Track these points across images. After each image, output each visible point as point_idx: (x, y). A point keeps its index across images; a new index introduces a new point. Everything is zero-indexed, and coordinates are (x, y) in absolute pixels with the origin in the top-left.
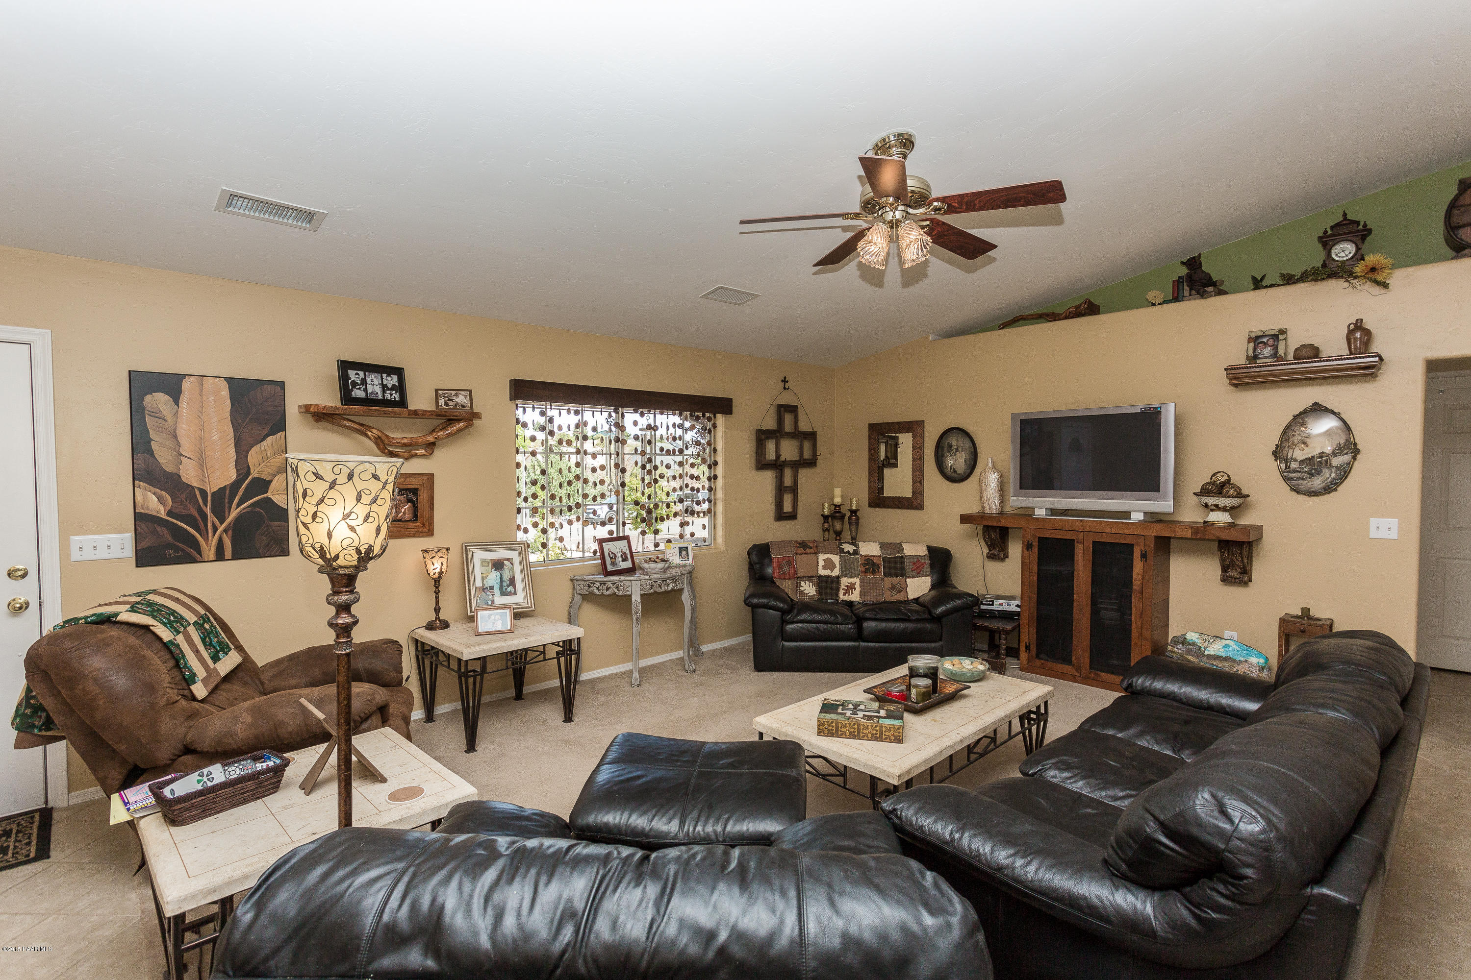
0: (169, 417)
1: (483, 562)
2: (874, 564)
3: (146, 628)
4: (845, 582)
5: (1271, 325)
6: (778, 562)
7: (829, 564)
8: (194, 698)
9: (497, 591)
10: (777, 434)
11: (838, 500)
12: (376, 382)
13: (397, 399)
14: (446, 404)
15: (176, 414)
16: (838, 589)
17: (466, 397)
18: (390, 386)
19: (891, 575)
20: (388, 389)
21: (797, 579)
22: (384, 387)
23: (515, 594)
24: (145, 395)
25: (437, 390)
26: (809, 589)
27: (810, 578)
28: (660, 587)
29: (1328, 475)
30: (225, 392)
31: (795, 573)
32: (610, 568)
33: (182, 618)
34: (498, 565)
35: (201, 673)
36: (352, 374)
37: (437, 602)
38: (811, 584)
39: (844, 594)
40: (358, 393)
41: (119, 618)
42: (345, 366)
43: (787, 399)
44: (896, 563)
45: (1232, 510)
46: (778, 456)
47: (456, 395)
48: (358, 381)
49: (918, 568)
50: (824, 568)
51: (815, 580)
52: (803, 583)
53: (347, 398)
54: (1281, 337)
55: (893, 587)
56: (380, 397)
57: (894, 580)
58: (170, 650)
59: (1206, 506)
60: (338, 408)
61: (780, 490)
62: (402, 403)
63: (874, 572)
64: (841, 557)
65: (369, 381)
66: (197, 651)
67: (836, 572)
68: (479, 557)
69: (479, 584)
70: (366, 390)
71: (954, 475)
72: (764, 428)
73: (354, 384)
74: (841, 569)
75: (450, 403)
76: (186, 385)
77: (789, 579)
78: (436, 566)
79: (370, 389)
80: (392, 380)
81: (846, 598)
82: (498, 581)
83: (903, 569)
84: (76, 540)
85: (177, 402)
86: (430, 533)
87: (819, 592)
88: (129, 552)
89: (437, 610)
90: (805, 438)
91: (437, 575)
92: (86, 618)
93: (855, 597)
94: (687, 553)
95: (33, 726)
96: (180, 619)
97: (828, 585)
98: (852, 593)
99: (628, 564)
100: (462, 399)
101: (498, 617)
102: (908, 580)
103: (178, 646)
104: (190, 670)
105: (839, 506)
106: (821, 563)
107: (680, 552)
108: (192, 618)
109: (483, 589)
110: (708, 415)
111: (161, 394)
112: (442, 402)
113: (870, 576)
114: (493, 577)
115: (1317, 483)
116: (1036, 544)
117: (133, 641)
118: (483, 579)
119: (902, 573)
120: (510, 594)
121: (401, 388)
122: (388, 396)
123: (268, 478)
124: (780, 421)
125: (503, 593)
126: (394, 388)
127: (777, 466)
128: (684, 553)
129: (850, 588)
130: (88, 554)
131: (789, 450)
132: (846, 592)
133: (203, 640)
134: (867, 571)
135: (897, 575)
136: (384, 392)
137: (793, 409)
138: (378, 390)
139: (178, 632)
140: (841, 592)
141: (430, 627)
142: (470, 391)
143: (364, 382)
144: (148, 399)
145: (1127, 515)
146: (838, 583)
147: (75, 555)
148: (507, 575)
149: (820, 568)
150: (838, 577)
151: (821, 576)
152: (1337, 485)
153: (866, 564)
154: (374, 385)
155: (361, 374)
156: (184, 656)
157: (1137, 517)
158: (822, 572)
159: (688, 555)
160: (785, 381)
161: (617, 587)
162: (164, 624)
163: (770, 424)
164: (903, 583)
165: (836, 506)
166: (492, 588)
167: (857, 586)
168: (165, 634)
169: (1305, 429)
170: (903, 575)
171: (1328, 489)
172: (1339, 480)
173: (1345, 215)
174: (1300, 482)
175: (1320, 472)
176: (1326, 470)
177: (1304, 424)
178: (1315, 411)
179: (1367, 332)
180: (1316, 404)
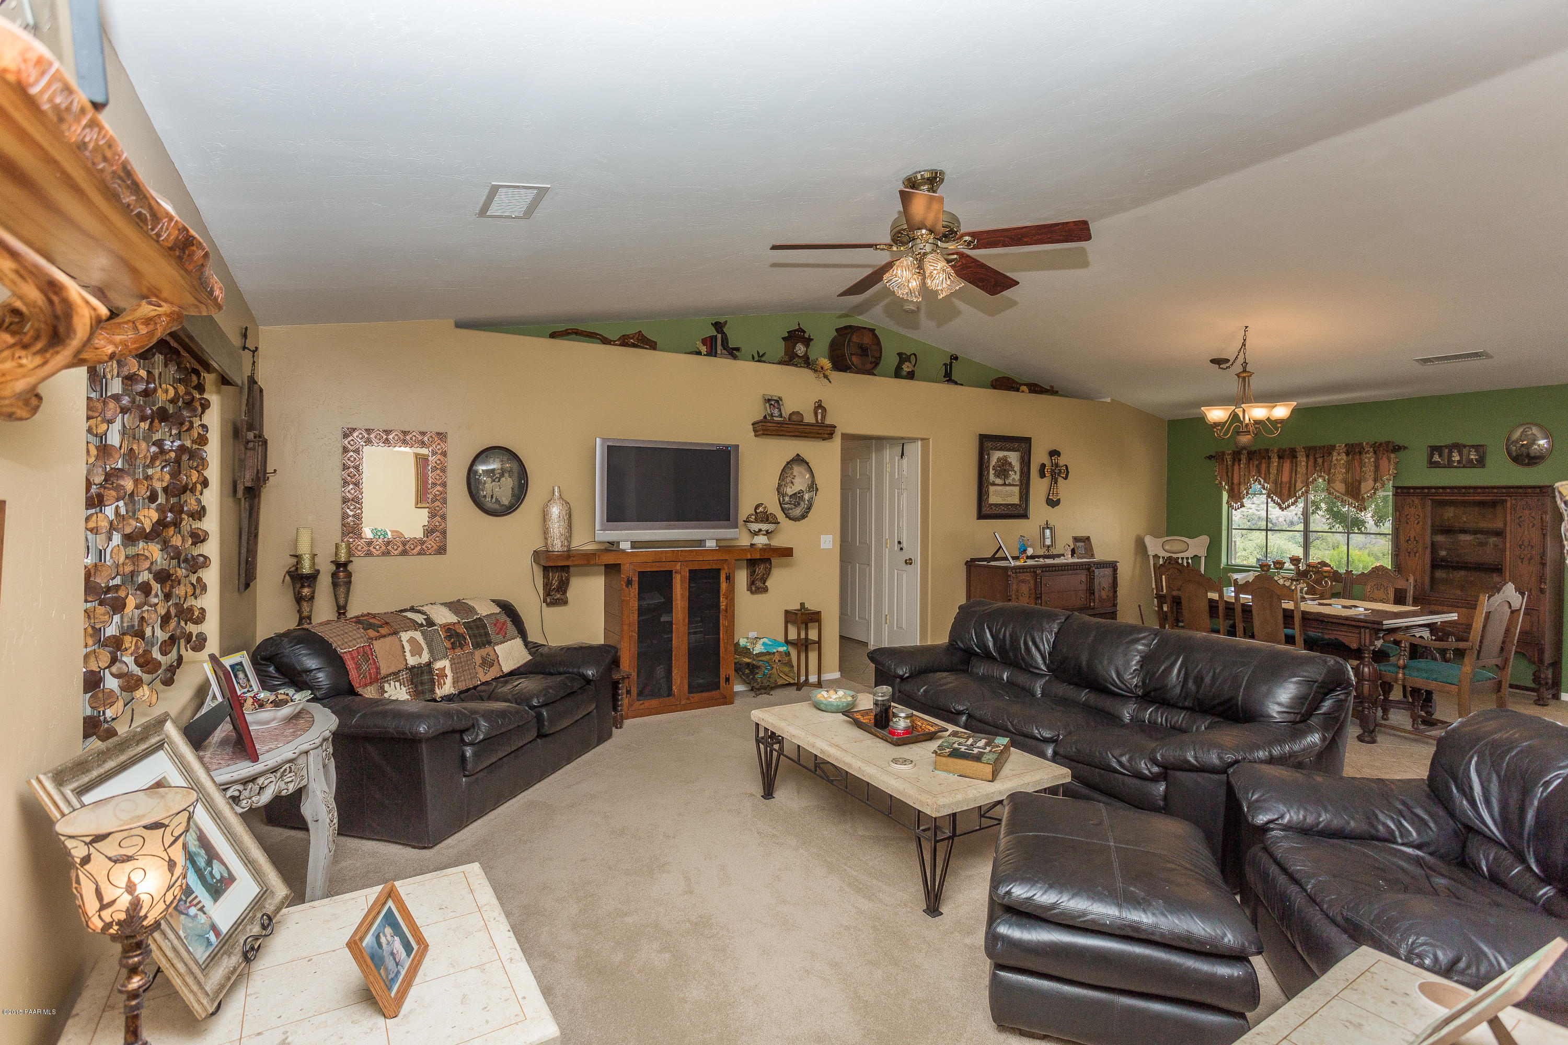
2: (458, 635)
4: (436, 668)
6: (353, 659)
7: (415, 646)
11: (303, 548)
16: (432, 681)
19: (478, 646)
21: (380, 680)
26: (398, 692)
27: (396, 675)
29: (804, 505)
31: (377, 671)
38: (397, 684)
39: (439, 687)
44: (478, 628)
45: (768, 534)
49: (501, 629)
50: (411, 653)
51: (404, 675)
52: (389, 685)
54: (781, 403)
55: (485, 661)
57: (484, 651)
59: (751, 531)
63: (460, 646)
64: (425, 632)
67: (425, 657)
71: (497, 506)
74: (429, 650)
81: (442, 691)
83: (487, 634)
87: (412, 692)
93: (451, 686)
94: (246, 676)
97: (418, 680)
98: (445, 684)
102: (496, 648)
106: (407, 648)
113: (459, 652)
115: (797, 512)
116: (636, 579)
119: (488, 640)
129: (442, 676)
132: (439, 683)
134: (453, 646)
135: (484, 645)
140: (436, 684)
145: (701, 542)
146: (431, 671)
149: (406, 655)
150: (429, 664)
151: (413, 667)
152: (808, 513)
153: (451, 637)
157: (711, 544)
158: (409, 661)
159: (248, 680)
164: (492, 653)
167: (448, 671)
169: (792, 474)
170: (489, 643)
171: (804, 516)
172: (809, 508)
173: (799, 324)
174: (790, 511)
175: (799, 504)
176: (802, 503)
177: (792, 469)
178: (798, 460)
179: (824, 410)
180: (798, 455)
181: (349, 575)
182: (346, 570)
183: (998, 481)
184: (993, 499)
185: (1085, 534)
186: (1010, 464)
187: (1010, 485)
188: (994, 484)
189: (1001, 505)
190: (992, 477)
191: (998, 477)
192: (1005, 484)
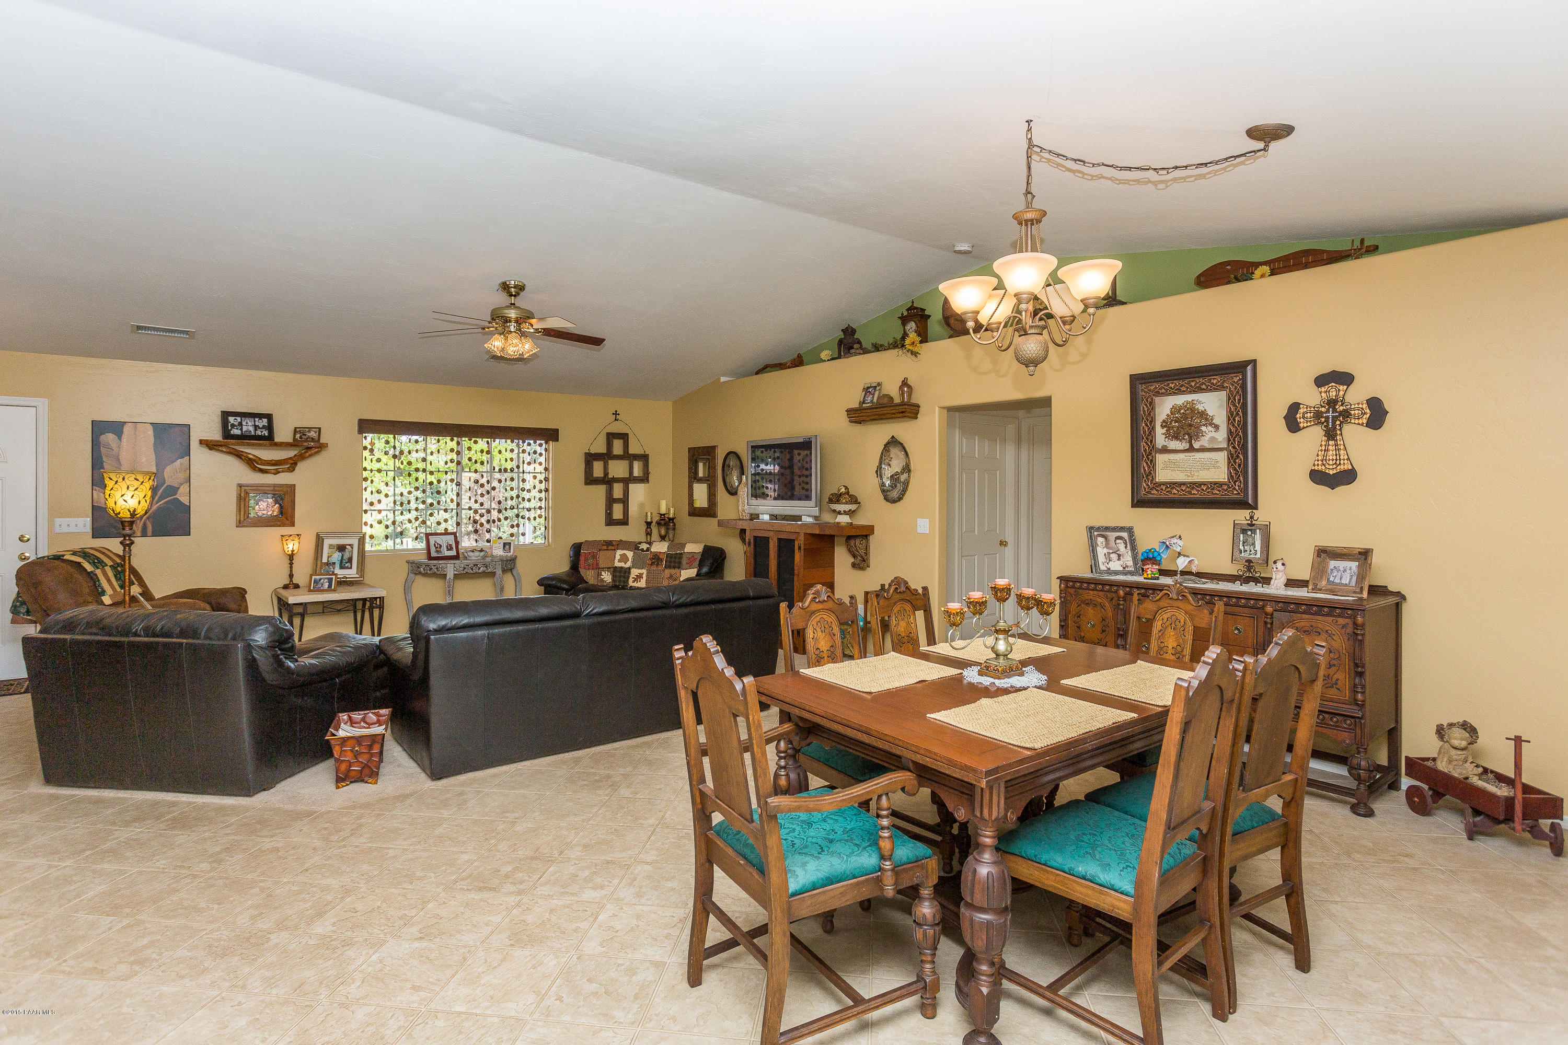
0: (115, 448)
1: (331, 546)
2: (659, 558)
3: (79, 563)
4: (635, 572)
5: (873, 380)
6: (585, 556)
7: (624, 558)
8: (102, 603)
9: (337, 566)
10: (606, 457)
11: (663, 511)
12: (250, 424)
13: (266, 434)
14: (301, 437)
15: (119, 447)
16: (628, 577)
17: (315, 432)
18: (261, 426)
19: (670, 567)
20: (260, 428)
21: (598, 568)
22: (256, 427)
23: (351, 568)
24: (101, 434)
25: (296, 428)
26: (607, 577)
27: (608, 569)
28: (472, 569)
29: (899, 489)
30: (150, 432)
31: (597, 564)
32: (434, 554)
33: (103, 561)
34: (341, 548)
35: (109, 591)
36: (231, 419)
37: (291, 571)
38: (609, 573)
39: (634, 582)
40: (236, 432)
41: (65, 558)
42: (225, 415)
43: (617, 428)
44: (675, 558)
45: (850, 513)
46: (606, 474)
47: (309, 432)
48: (236, 424)
49: (691, 561)
50: (620, 561)
51: (612, 570)
52: (603, 573)
53: (227, 435)
54: (878, 388)
55: (671, 576)
56: (253, 434)
57: (673, 571)
58: (92, 577)
59: (834, 511)
60: (220, 442)
61: (610, 501)
62: (270, 437)
63: (657, 565)
64: (634, 553)
65: (244, 423)
66: (109, 581)
67: (629, 564)
68: (327, 542)
69: (325, 560)
70: (241, 429)
71: (731, 489)
72: (592, 452)
73: (233, 426)
74: (633, 562)
75: (303, 437)
76: (127, 429)
77: (593, 569)
78: (291, 546)
79: (245, 429)
80: (265, 422)
81: (635, 584)
82: (340, 559)
83: (680, 563)
84: (58, 521)
85: (120, 438)
86: (293, 525)
87: (613, 580)
88: (89, 529)
89: (291, 576)
90: (636, 460)
91: (290, 552)
92: (48, 557)
93: (642, 584)
94: (510, 547)
95: (19, 612)
96: (101, 562)
97: (621, 575)
98: (640, 581)
99: (453, 553)
100: (313, 434)
101: (326, 580)
102: (682, 571)
103: (96, 575)
104: (102, 588)
105: (664, 515)
106: (618, 557)
107: (504, 546)
108: (110, 563)
109: (328, 564)
110: (538, 442)
111: (111, 434)
112: (298, 436)
113: (654, 568)
114: (336, 557)
115: (894, 494)
117: (70, 569)
118: (328, 557)
119: (679, 566)
120: (347, 568)
121: (270, 427)
122: (259, 433)
123: (176, 486)
124: (609, 445)
125: (342, 567)
126: (264, 427)
127: (607, 481)
128: (507, 547)
129: (639, 577)
130: (65, 529)
131: (618, 469)
132: (635, 580)
133: (115, 576)
134: (652, 564)
135: (674, 568)
136: (256, 430)
137: (624, 437)
138: (251, 429)
139: (98, 568)
140: (631, 580)
141: (286, 587)
142: (320, 429)
143: (240, 424)
144: (103, 437)
145: (798, 518)
146: (629, 573)
147: (57, 530)
148: (347, 555)
149: (616, 561)
150: (629, 568)
151: (616, 567)
152: (903, 495)
153: (653, 559)
154: (248, 426)
155: (239, 419)
156: (99, 580)
157: (805, 519)
158: (617, 564)
159: (510, 549)
160: (616, 414)
161: (437, 568)
162: (90, 563)
163: (600, 447)
164: (678, 572)
165: (661, 515)
166: (334, 563)
167: (644, 576)
168: (89, 568)
169: (889, 456)
170: (679, 568)
171: (900, 499)
172: (904, 491)
173: (913, 302)
174: (888, 493)
175: (896, 486)
176: (898, 485)
177: (889, 451)
178: (893, 442)
179: (909, 387)
180: (893, 437)
181: (675, 525)
182: (673, 522)
183: (1174, 445)
184: (1163, 474)
185: (1359, 544)
186: (1203, 414)
187: (1203, 450)
188: (1165, 450)
189: (1184, 484)
190: (1160, 439)
191: (1176, 437)
192: (1191, 449)
